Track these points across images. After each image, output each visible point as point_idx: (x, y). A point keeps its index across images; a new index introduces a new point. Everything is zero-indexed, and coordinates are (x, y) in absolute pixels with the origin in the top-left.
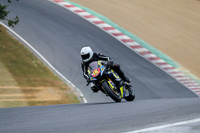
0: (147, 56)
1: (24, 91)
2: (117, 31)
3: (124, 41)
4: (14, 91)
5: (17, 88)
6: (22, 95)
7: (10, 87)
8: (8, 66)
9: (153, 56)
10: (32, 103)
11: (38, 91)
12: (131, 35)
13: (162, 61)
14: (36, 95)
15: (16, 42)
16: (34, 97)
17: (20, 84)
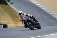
0: (50, 14)
1: (15, 23)
2: (42, 6)
3: (44, 9)
4: (12, 23)
5: (13, 22)
6: (14, 24)
7: (11, 22)
8: (10, 16)
9: (52, 14)
10: (17, 27)
11: (19, 23)
12: (46, 7)
13: (55, 15)
14: (18, 24)
15: (13, 9)
16: (17, 25)
17: (13, 21)
